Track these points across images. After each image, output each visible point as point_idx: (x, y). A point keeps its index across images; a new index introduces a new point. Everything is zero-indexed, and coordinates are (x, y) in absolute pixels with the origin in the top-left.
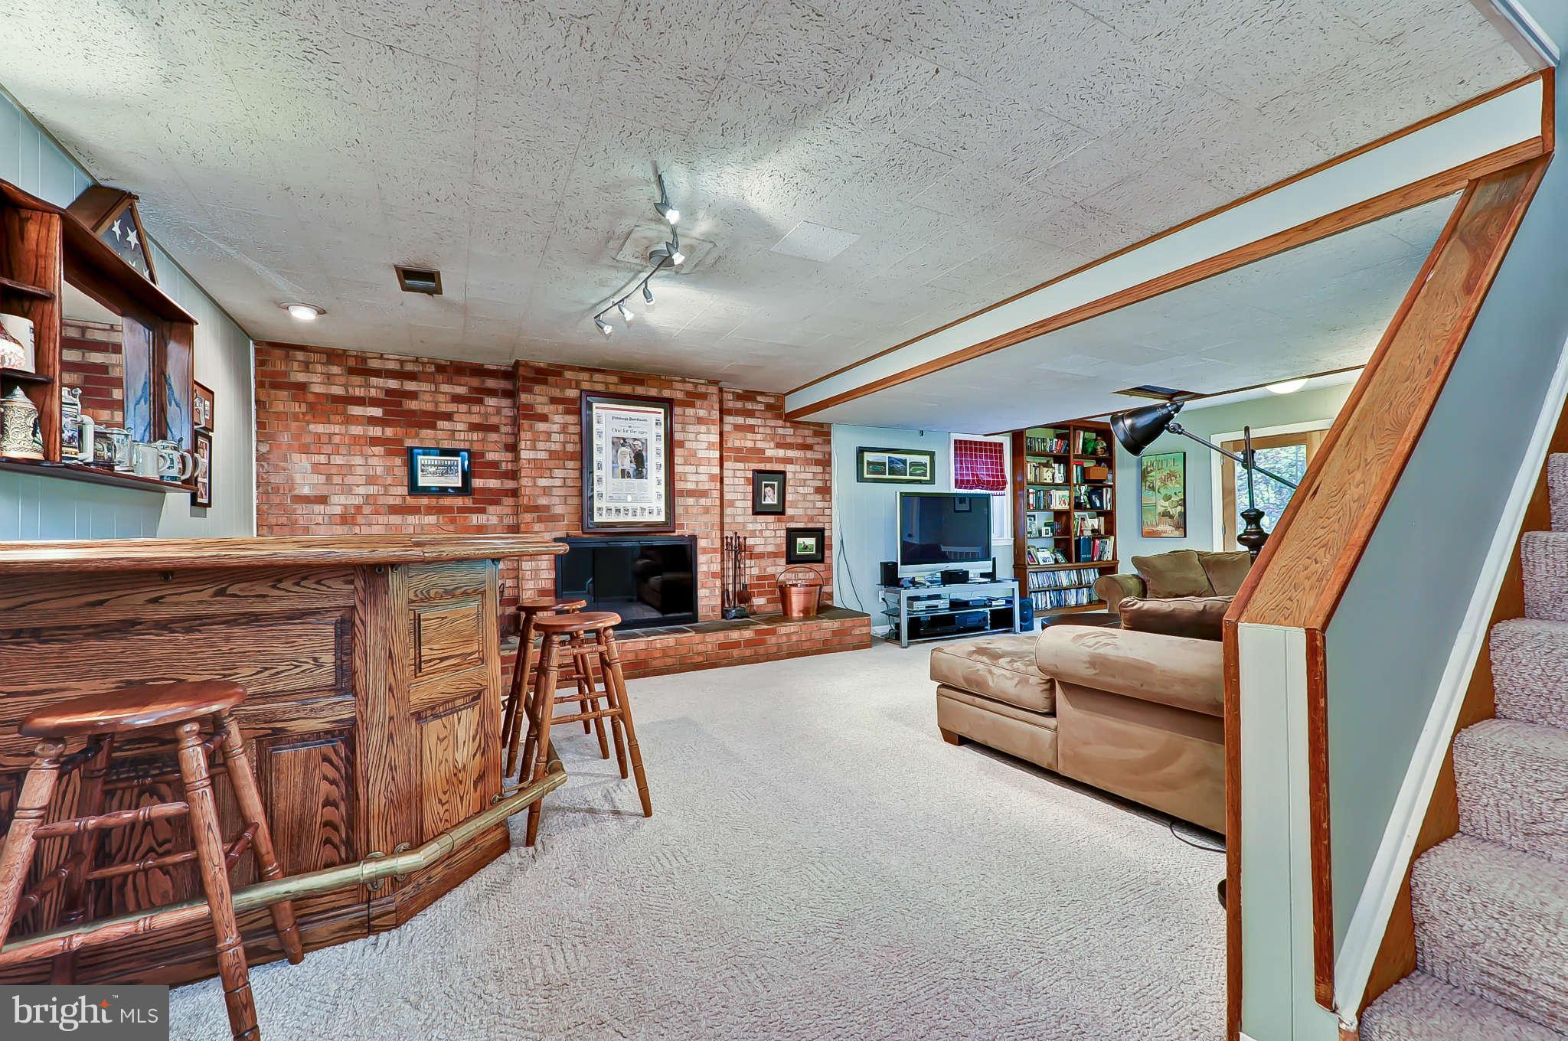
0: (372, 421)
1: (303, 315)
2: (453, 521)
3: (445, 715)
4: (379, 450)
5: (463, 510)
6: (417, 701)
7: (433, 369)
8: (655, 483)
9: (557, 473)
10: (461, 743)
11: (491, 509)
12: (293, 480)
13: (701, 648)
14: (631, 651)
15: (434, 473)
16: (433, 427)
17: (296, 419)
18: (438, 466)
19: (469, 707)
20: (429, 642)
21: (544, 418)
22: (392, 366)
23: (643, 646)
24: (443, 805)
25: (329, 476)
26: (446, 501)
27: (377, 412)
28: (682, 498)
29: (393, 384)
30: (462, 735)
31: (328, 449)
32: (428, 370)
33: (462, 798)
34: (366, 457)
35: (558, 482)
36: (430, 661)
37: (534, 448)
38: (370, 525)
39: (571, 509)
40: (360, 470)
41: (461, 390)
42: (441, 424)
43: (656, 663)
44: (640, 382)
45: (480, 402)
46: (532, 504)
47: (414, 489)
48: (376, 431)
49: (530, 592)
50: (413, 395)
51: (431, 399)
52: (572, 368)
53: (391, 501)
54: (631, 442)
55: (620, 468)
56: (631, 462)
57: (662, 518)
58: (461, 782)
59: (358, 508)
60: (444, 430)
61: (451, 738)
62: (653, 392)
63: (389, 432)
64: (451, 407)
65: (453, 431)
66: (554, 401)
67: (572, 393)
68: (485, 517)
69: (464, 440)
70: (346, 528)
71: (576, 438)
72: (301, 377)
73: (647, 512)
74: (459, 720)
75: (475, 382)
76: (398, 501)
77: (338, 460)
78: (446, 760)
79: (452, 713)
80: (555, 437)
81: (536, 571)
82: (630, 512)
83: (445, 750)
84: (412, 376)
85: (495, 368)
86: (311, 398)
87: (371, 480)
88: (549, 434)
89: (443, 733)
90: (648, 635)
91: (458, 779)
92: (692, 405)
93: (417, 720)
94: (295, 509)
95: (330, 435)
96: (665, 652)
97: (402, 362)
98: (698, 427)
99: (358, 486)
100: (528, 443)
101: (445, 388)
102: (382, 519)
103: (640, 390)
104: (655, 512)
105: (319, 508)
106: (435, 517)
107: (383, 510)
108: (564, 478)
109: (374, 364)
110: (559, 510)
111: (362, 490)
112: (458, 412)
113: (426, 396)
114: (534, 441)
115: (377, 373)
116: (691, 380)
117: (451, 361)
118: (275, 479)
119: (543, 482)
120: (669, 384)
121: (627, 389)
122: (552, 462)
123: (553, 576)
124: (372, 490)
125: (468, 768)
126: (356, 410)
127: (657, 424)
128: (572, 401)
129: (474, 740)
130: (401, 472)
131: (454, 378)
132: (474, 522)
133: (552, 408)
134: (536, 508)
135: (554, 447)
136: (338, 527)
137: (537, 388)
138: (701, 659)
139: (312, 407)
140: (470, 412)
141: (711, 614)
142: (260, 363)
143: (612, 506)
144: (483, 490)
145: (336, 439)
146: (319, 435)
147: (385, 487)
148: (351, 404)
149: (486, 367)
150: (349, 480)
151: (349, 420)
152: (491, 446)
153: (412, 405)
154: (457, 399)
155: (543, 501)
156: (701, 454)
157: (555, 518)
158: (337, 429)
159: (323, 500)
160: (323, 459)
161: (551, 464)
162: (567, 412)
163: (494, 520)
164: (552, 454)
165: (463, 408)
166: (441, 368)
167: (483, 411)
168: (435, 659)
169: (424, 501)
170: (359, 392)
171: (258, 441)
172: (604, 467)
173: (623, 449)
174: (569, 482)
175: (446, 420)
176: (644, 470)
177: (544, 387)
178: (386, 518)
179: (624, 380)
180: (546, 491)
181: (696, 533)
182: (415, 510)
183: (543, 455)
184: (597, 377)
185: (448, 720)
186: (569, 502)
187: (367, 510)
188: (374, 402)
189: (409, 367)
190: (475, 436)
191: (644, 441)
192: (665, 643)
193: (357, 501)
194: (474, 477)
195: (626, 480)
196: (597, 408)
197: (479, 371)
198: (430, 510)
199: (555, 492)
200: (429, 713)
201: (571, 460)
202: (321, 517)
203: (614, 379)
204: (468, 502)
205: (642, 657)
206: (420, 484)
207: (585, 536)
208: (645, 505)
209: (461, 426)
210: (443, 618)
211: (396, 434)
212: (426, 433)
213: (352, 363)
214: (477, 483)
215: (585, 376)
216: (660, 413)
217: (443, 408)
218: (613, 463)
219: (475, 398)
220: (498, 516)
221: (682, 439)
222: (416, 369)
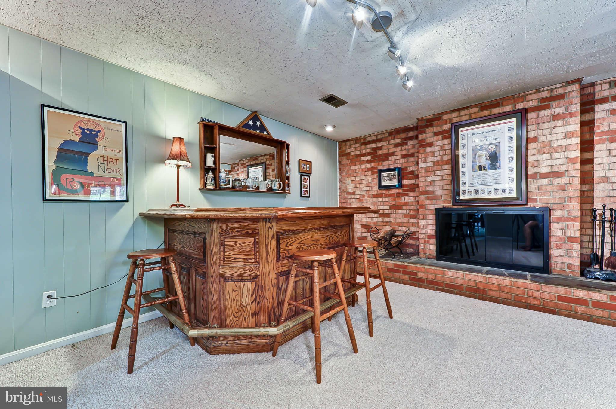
0: (368, 162)
1: (329, 129)
2: (395, 200)
3: (237, 282)
4: (370, 173)
5: (399, 195)
6: (223, 273)
7: (387, 134)
8: (507, 170)
9: (439, 173)
10: (244, 295)
11: (411, 194)
12: (347, 187)
13: (536, 294)
14: (473, 281)
15: (387, 180)
16: (387, 160)
17: (348, 166)
18: (389, 176)
19: (250, 281)
20: (229, 250)
21: (431, 145)
22: (374, 138)
23: (481, 280)
24: (235, 317)
25: (356, 184)
26: (393, 191)
27: (369, 158)
28: (535, 180)
29: (374, 145)
30: (245, 292)
31: (355, 175)
32: (386, 136)
33: (245, 319)
34: (366, 176)
35: (438, 178)
36: (229, 258)
37: (425, 162)
38: (367, 202)
39: (446, 192)
40: (364, 181)
41: (398, 141)
42: (390, 158)
43: (492, 293)
44: (497, 104)
45: (406, 144)
46: (424, 190)
47: (381, 187)
48: (369, 166)
49: (423, 235)
50: (381, 148)
51: (387, 148)
52: (447, 113)
53: (373, 192)
54: (486, 147)
55: (478, 165)
56: (487, 160)
57: (514, 195)
58: (244, 312)
59: (364, 195)
60: (391, 160)
61: (240, 291)
62: (508, 108)
63: (373, 165)
64: (394, 150)
65: (395, 160)
66: (436, 134)
67: (447, 127)
68: (408, 198)
69: (399, 163)
70: (360, 203)
71: (449, 152)
72: (349, 151)
73: (500, 191)
74: (244, 285)
75: (404, 135)
76: (376, 192)
77: (358, 178)
78: (237, 300)
79: (241, 281)
80: (437, 154)
81: (426, 225)
82: (486, 192)
83: (236, 296)
84: (380, 140)
85: (412, 126)
86: (351, 157)
87: (367, 185)
88: (433, 152)
89: (235, 289)
90: (487, 273)
91: (243, 309)
92: (548, 107)
93: (224, 280)
94: (347, 197)
95: (356, 169)
96: (500, 288)
97: (377, 136)
98: (554, 122)
99: (363, 187)
100: (422, 159)
101: (392, 142)
102: (371, 200)
103: (496, 111)
104: (507, 191)
105: (353, 196)
106: (388, 198)
107: (371, 196)
108: (442, 175)
109: (369, 139)
110: (439, 193)
111: (364, 189)
112: (397, 151)
113: (386, 147)
114: (425, 158)
115: (369, 143)
116: (545, 89)
117: (394, 129)
118: (343, 187)
119: (430, 179)
120: (523, 98)
121: (486, 113)
122: (435, 167)
123: (435, 228)
124: (368, 188)
125: (249, 307)
126: (363, 159)
127: (509, 130)
128: (447, 131)
129: (252, 296)
130: (376, 180)
131: (395, 136)
132: (403, 200)
133: (435, 138)
134: (427, 192)
135: (436, 159)
136: (358, 203)
137: (427, 130)
138: (536, 302)
139: (351, 160)
140: (402, 150)
141: (567, 270)
142: (340, 149)
143: (472, 189)
144: (407, 185)
145: (358, 171)
146: (353, 170)
147: (371, 187)
148: (362, 157)
149: (409, 127)
150: (361, 185)
151: (362, 163)
152: (410, 164)
153: (380, 152)
154: (396, 145)
155: (430, 189)
156: (555, 144)
157: (436, 197)
158: (358, 167)
159: (354, 193)
160: (354, 179)
161: (435, 168)
162: (444, 138)
163: (412, 199)
164: (436, 163)
165: (399, 148)
166: (390, 134)
167: (407, 148)
168: (231, 258)
169: (384, 192)
170: (364, 152)
171: (339, 175)
172: (466, 166)
173: (481, 152)
174: (445, 177)
175: (392, 156)
176: (498, 164)
177: (431, 128)
178: (372, 199)
179: (483, 108)
180: (432, 183)
181: (550, 206)
182: (381, 196)
183: (430, 165)
184: (464, 112)
185: (238, 284)
186: (445, 187)
187: (366, 196)
188: (368, 154)
189: (379, 137)
190: (404, 160)
191: (497, 144)
192: (501, 282)
193: (363, 193)
194: (403, 179)
195: (483, 172)
196: (461, 131)
197: (406, 130)
198: (387, 195)
199: (437, 183)
200: (230, 279)
201: (446, 164)
202: (353, 199)
203: (476, 110)
204: (400, 191)
205: (481, 286)
206: (383, 185)
207: (454, 207)
208: (499, 187)
209: (398, 157)
210: (236, 242)
211: (375, 165)
212: (386, 163)
213: (362, 141)
214: (405, 182)
215: (456, 114)
216: (513, 122)
217: (392, 151)
218: (473, 162)
219: (404, 143)
220: (413, 197)
221: (536, 135)
222: (382, 137)
